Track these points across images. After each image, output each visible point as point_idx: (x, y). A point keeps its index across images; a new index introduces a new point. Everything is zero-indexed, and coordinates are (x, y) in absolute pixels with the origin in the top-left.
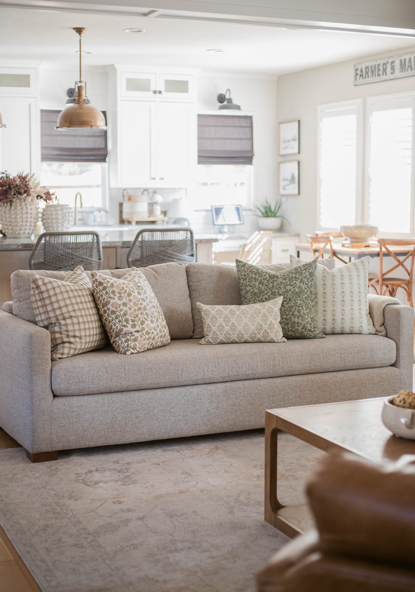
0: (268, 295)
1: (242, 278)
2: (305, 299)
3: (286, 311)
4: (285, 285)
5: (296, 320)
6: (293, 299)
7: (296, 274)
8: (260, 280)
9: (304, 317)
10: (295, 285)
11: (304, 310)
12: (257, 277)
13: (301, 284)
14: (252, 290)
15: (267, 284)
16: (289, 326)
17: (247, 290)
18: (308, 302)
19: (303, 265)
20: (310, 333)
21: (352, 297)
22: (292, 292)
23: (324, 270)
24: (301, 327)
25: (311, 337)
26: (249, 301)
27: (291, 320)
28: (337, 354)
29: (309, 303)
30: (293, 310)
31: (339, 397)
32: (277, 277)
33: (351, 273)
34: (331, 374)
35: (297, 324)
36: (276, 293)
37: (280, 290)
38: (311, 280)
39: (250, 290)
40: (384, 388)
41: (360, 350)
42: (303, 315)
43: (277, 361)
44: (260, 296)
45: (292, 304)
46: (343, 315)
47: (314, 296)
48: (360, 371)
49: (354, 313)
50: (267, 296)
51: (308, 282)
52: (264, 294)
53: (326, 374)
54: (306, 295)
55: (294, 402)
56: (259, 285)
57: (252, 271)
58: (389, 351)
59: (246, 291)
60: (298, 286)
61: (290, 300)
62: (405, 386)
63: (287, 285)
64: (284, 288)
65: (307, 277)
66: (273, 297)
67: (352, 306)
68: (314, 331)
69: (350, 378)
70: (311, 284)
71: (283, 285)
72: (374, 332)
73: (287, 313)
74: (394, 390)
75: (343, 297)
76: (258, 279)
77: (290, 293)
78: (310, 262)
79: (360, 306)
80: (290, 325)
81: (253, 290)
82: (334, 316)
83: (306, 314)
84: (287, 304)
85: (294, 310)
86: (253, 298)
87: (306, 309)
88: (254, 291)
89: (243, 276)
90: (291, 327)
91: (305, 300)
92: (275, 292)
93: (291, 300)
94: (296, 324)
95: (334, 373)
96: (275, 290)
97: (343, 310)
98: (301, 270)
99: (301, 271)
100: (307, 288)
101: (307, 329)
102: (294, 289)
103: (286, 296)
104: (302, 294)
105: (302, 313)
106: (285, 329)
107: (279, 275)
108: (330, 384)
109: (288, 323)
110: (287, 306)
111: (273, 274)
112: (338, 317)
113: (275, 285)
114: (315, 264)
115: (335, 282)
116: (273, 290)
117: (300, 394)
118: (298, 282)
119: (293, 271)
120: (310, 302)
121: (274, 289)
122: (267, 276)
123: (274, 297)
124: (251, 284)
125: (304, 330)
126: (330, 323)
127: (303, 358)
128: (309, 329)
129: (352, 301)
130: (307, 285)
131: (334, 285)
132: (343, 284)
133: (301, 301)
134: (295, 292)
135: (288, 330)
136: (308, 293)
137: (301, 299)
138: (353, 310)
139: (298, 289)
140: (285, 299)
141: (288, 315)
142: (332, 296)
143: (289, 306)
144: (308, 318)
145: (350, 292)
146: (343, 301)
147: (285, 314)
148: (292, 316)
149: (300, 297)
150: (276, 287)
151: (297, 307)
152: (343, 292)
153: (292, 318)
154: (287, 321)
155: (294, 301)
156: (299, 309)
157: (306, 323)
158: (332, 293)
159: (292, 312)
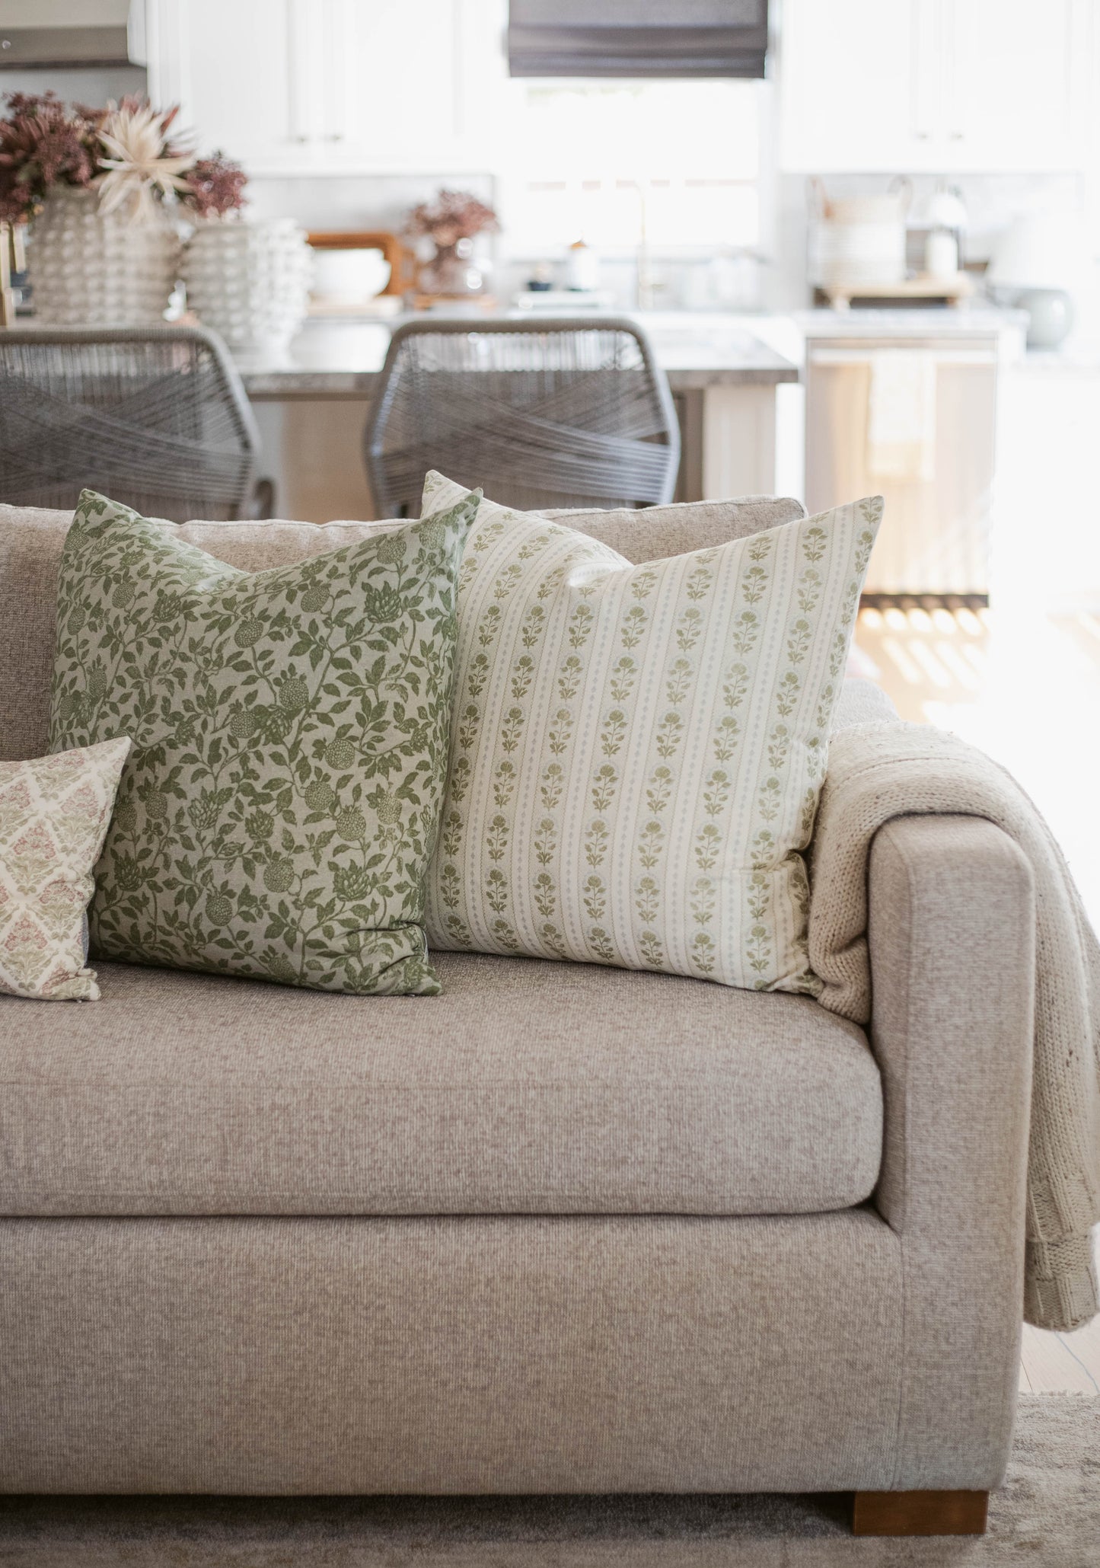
2: (318, 755)
3: (186, 821)
5: (238, 879)
6: (232, 751)
9: (289, 862)
10: (261, 664)
11: (293, 822)
13: (303, 663)
16: (197, 910)
18: (336, 774)
20: (327, 963)
21: (665, 751)
22: (236, 708)
24: (266, 922)
27: (208, 877)
28: (416, 1122)
29: (347, 778)
30: (224, 819)
31: (444, 1375)
32: (190, 608)
34: (392, 1230)
35: (241, 903)
37: (177, 686)
40: (775, 1348)
42: (285, 854)
44: (91, 714)
45: (225, 782)
46: (594, 860)
48: (607, 1230)
49: (659, 856)
51: (356, 652)
52: (106, 708)
53: (359, 1229)
54: (326, 732)
55: (128, 1376)
58: (811, 1128)
60: (275, 672)
61: (214, 757)
62: (944, 1347)
63: (219, 663)
64: (202, 678)
65: (352, 620)
67: (656, 806)
69: (517, 1271)
70: (379, 663)
72: (790, 983)
73: (191, 832)
74: (852, 1364)
75: (610, 750)
76: (108, 612)
77: (224, 710)
80: (201, 905)
82: (544, 858)
83: (300, 849)
84: (197, 776)
85: (231, 815)
86: (65, 723)
87: (314, 818)
88: (73, 683)
90: (210, 917)
91: (313, 762)
93: (219, 756)
94: (235, 904)
95: (418, 1231)
97: (598, 827)
98: (333, 572)
100: (339, 684)
101: (300, 937)
102: (251, 688)
103: (198, 730)
104: (295, 723)
105: (275, 842)
106: (184, 926)
108: (380, 1296)
109: (191, 889)
112: (570, 873)
114: (423, 541)
115: (582, 651)
117: (166, 1335)
118: (281, 651)
120: (358, 772)
122: (151, 600)
123: (144, 726)
124: (74, 643)
125: (281, 940)
126: (526, 902)
127: (169, 1127)
128: (311, 937)
129: (664, 780)
130: (343, 668)
131: (574, 669)
132: (627, 670)
133: (284, 763)
134: (251, 707)
135: (195, 932)
136: (344, 714)
137: (286, 755)
138: (661, 836)
139: (277, 689)
140: (192, 748)
141: (195, 842)
142: (552, 736)
143: (203, 790)
144: (314, 872)
145: (664, 722)
146: (607, 771)
147: (177, 837)
148: (215, 851)
149: (277, 739)
150: (163, 671)
151: (251, 798)
152: (616, 716)
153: (212, 862)
154: (188, 882)
155: (238, 760)
156: (259, 811)
157: (293, 898)
158: (556, 718)
159: (218, 826)
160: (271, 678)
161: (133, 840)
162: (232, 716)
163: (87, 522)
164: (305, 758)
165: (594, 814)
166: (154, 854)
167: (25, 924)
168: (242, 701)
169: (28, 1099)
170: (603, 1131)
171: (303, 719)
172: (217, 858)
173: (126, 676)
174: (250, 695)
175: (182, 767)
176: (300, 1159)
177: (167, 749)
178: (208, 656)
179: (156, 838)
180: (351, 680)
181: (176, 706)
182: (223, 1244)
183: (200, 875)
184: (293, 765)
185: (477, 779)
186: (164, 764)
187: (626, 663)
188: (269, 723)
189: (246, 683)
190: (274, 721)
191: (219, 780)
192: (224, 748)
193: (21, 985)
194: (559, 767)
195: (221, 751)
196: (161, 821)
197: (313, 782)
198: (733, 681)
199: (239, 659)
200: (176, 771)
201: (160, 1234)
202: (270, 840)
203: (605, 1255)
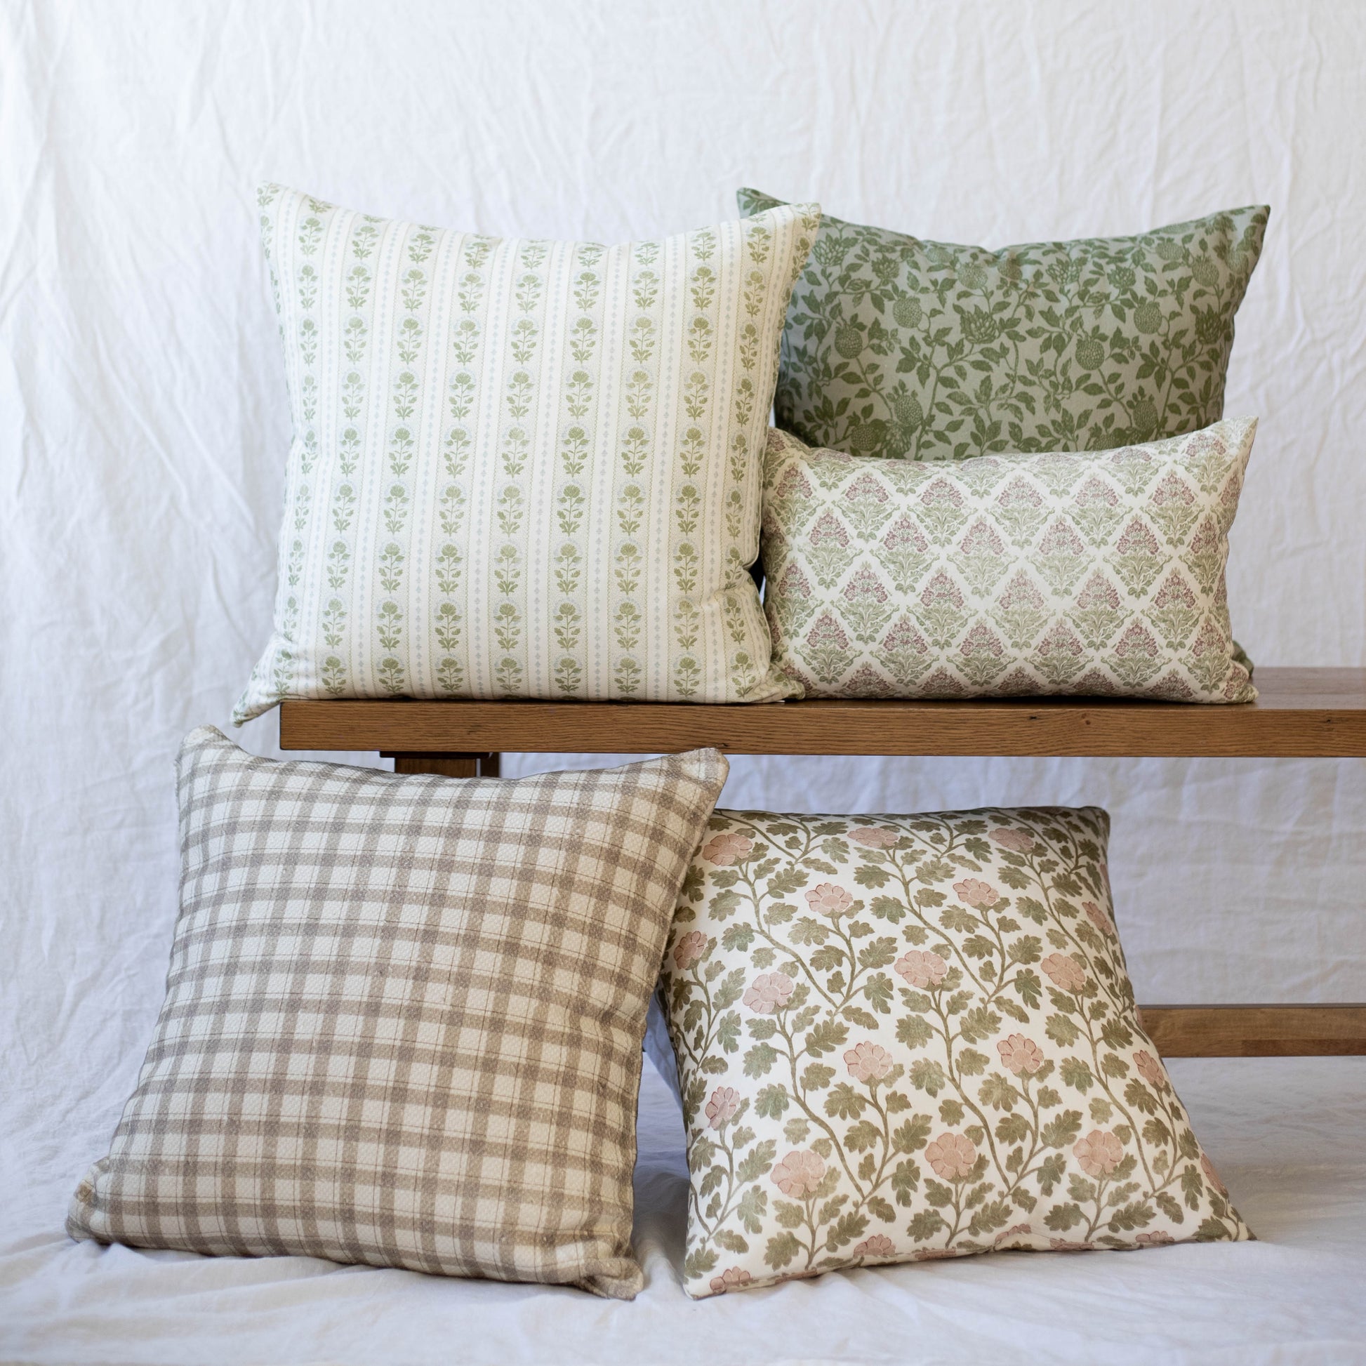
8: (906, 345)
14: (857, 406)
15: (950, 372)
36: (1004, 435)
38: (1205, 358)
39: (844, 404)
56: (902, 376)
57: (854, 275)
71: (1046, 383)
81: (864, 402)
92: (996, 428)
96: (997, 413)
116: (982, 413)
121: (993, 406)
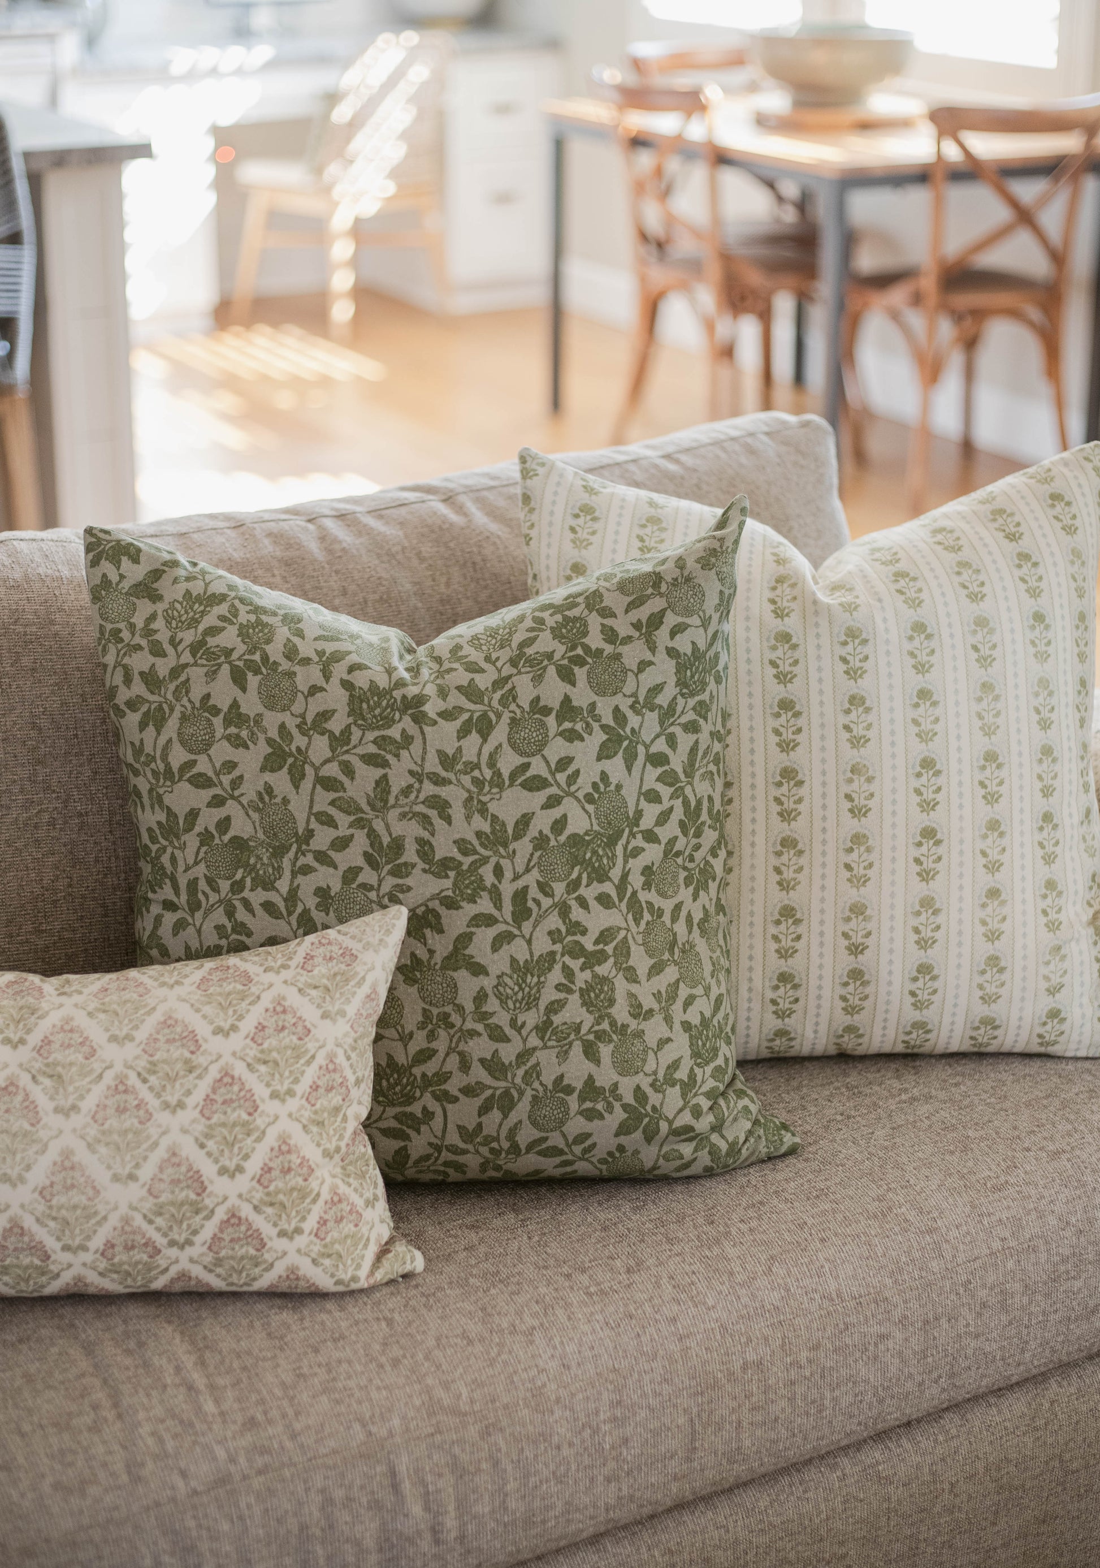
0: (343, 867)
1: (132, 704)
2: (647, 886)
3: (492, 1004)
4: (478, 783)
5: (576, 1069)
6: (546, 902)
7: (567, 676)
9: (639, 1034)
10: (562, 778)
11: (635, 981)
12: (251, 704)
13: (615, 767)
16: (513, 1117)
17: (170, 812)
18: (667, 906)
19: (622, 587)
20: (687, 1148)
21: (992, 798)
22: (541, 842)
23: (780, 580)
24: (619, 1115)
25: (695, 1169)
26: (194, 906)
27: (535, 1071)
28: (899, 1335)
29: (678, 907)
30: (550, 994)
32: (414, 706)
33: (986, 607)
35: (582, 1099)
37: (438, 823)
41: (1065, 1260)
42: (633, 1024)
43: (416, 1509)
44: (279, 869)
45: (542, 945)
46: (924, 944)
47: (710, 837)
49: (1005, 927)
50: (330, 878)
51: (672, 741)
52: (309, 859)
54: (653, 854)
59: (162, 817)
60: (584, 785)
61: (522, 913)
63: (498, 783)
64: (476, 806)
65: (663, 700)
66: (386, 888)
67: (993, 867)
68: (717, 1128)
69: (980, 1466)
70: (694, 750)
73: (502, 1019)
75: (928, 806)
76: (258, 719)
77: (523, 847)
78: (680, 563)
79: (1049, 859)
80: (522, 1109)
82: (856, 950)
83: (650, 1012)
84: (499, 942)
85: (559, 987)
86: (225, 886)
87: (656, 969)
88: (224, 825)
89: (138, 688)
90: (534, 1123)
91: (643, 896)
93: (529, 911)
94: (573, 1102)
97: (927, 903)
98: (610, 635)
99: (609, 649)
101: (664, 1126)
102: (556, 813)
103: (489, 879)
104: (619, 849)
105: (621, 1012)
106: (488, 1140)
107: (430, 690)
109: (507, 1093)
110: (498, 963)
111: (383, 682)
112: (891, 961)
113: (398, 780)
114: (721, 580)
115: (865, 685)
118: (584, 755)
119: (546, 642)
120: (685, 894)
122: (336, 697)
124: (203, 766)
125: (638, 1135)
126: (826, 1004)
127: (629, 1430)
128: (678, 1123)
129: (996, 834)
130: (662, 765)
131: (861, 709)
132: (928, 703)
133: (614, 906)
134: (562, 838)
135: (506, 1145)
136: (667, 825)
137: (614, 894)
138: (1003, 903)
139: (590, 808)
140: (484, 905)
141: (508, 1031)
142: (849, 797)
143: (513, 960)
144: (669, 1040)
145: (982, 762)
146: (929, 833)
147: (480, 1027)
148: (542, 1039)
149: (601, 876)
150: (403, 801)
151: (582, 960)
152: (928, 763)
153: (538, 1053)
154: (503, 1084)
155: (556, 912)
156: (595, 976)
157: (650, 1079)
158: (850, 775)
159: (542, 1005)
160: (580, 795)
161: (401, 1039)
162: (537, 854)
163: (122, 577)
164: (634, 893)
165: (920, 889)
166: (441, 1054)
167: (336, 1200)
168: (547, 831)
169: (457, 1450)
170: (1078, 1284)
171: (628, 843)
172: (545, 1047)
173: (332, 811)
174: (556, 822)
175: (472, 934)
176: (776, 1420)
177: (442, 911)
178: (476, 773)
179: (442, 1033)
180: (669, 778)
181: (444, 848)
182: (672, 1545)
183: (520, 1072)
184: (623, 906)
185: (747, 862)
186: (441, 931)
187: (924, 694)
188: (588, 855)
189: (547, 806)
190: (594, 852)
191: (534, 942)
192: (534, 900)
193: (338, 1282)
194: (864, 836)
195: (530, 904)
196: (449, 1009)
197: (648, 923)
198: (1041, 699)
199: (528, 774)
200: (464, 940)
201: (595, 1558)
202: (613, 1011)
203: (1060, 1416)
